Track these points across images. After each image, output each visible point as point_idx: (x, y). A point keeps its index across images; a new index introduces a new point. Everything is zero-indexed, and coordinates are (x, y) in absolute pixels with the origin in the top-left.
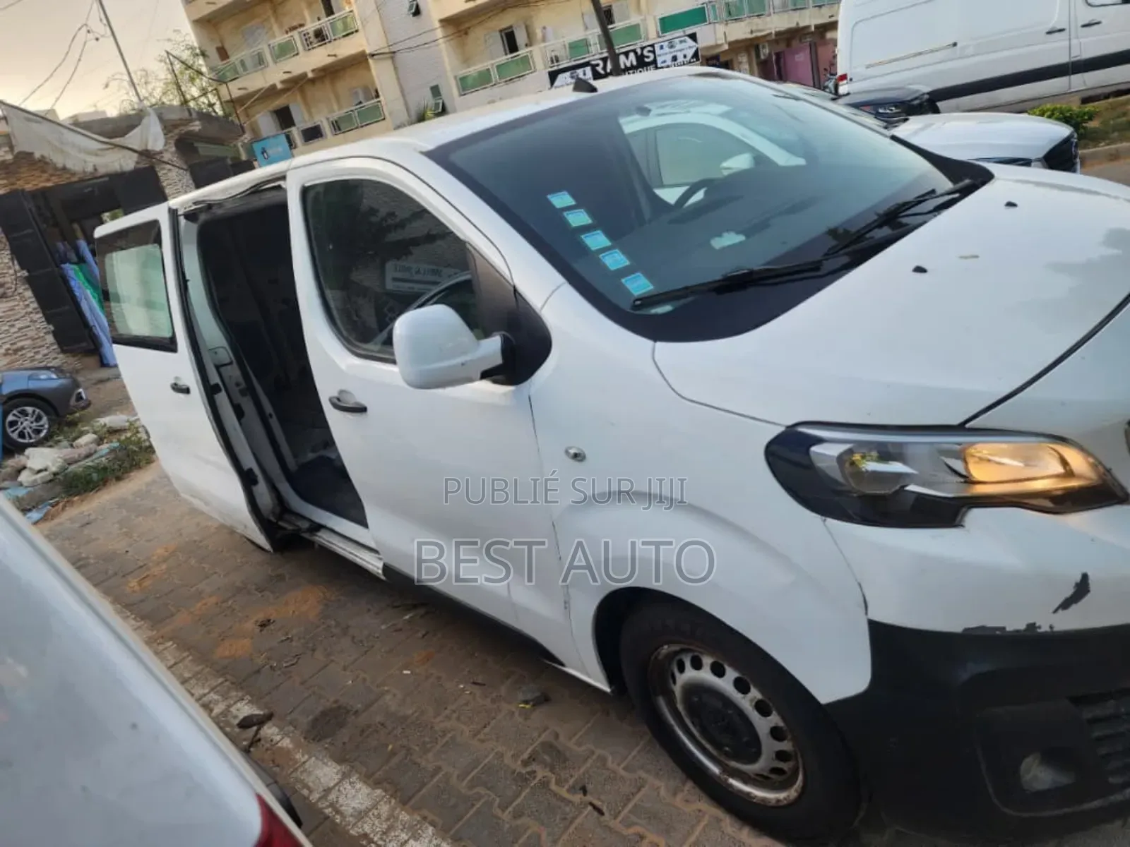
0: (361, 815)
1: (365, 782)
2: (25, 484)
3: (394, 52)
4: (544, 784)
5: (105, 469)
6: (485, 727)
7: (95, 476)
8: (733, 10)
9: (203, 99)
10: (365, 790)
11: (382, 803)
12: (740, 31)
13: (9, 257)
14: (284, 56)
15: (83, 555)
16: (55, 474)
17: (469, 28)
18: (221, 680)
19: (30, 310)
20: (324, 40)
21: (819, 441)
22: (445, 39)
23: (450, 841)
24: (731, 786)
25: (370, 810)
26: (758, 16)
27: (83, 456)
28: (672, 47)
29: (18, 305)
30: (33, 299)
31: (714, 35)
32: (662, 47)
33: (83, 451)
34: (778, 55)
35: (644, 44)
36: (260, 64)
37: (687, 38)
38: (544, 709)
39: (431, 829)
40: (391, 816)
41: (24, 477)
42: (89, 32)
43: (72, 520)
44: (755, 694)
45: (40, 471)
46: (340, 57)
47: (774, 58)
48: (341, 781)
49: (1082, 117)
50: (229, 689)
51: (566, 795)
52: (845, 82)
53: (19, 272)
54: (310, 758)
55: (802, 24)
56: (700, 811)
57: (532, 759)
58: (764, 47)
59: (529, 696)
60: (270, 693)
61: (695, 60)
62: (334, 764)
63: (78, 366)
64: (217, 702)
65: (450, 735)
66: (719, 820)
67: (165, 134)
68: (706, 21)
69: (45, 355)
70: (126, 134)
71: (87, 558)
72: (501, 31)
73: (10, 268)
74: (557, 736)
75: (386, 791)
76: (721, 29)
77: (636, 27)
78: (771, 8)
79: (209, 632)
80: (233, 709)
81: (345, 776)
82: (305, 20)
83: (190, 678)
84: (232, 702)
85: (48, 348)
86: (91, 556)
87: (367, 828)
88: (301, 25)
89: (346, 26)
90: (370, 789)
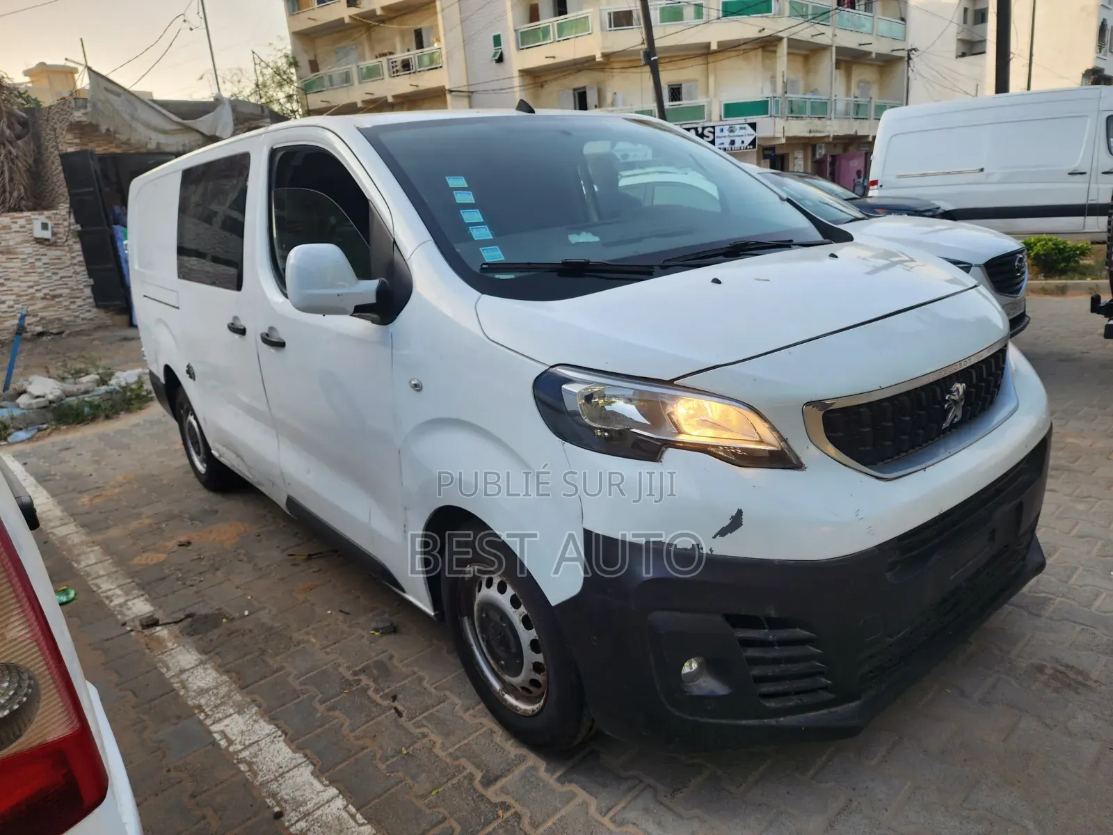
0: (202, 692)
1: (216, 670)
2: (22, 406)
3: (472, 92)
4: (365, 690)
5: (98, 406)
6: (335, 643)
7: (87, 410)
8: (795, 108)
9: (288, 106)
10: (215, 674)
11: (224, 685)
12: (799, 128)
13: (68, 210)
14: (371, 77)
15: (52, 472)
16: (51, 402)
17: (546, 81)
18: (129, 580)
19: (75, 261)
20: (410, 70)
21: (569, 381)
22: (522, 88)
23: (267, 719)
24: (505, 700)
25: (212, 689)
26: (819, 118)
27: (82, 391)
28: (732, 131)
29: (65, 255)
30: (81, 253)
31: (775, 128)
32: (722, 130)
33: (83, 388)
34: (834, 157)
35: (706, 125)
36: (346, 82)
37: (747, 126)
38: (391, 637)
39: (255, 709)
40: (228, 695)
41: (23, 400)
42: (185, 21)
43: (54, 444)
44: (523, 610)
45: (38, 397)
46: (421, 88)
47: (829, 159)
48: (197, 666)
49: (1074, 251)
50: (133, 588)
51: (379, 700)
52: (875, 187)
53: (73, 225)
54: (178, 647)
55: (860, 133)
56: (481, 724)
57: (363, 671)
58: (821, 148)
59: (381, 625)
60: (166, 596)
61: (751, 147)
62: (196, 653)
63: (109, 322)
64: (118, 596)
65: (303, 645)
66: (492, 732)
67: (235, 125)
68: (767, 114)
69: (80, 306)
70: (197, 118)
71: (55, 475)
72: (575, 90)
73: (65, 220)
74: (391, 657)
75: (231, 678)
76: (780, 123)
77: (702, 107)
78: (833, 112)
79: (134, 544)
80: (130, 603)
81: (202, 663)
82: (395, 48)
83: (103, 576)
84: (131, 598)
85: (84, 300)
86: (59, 473)
87: (203, 701)
88: (391, 53)
89: (432, 61)
90: (218, 675)
